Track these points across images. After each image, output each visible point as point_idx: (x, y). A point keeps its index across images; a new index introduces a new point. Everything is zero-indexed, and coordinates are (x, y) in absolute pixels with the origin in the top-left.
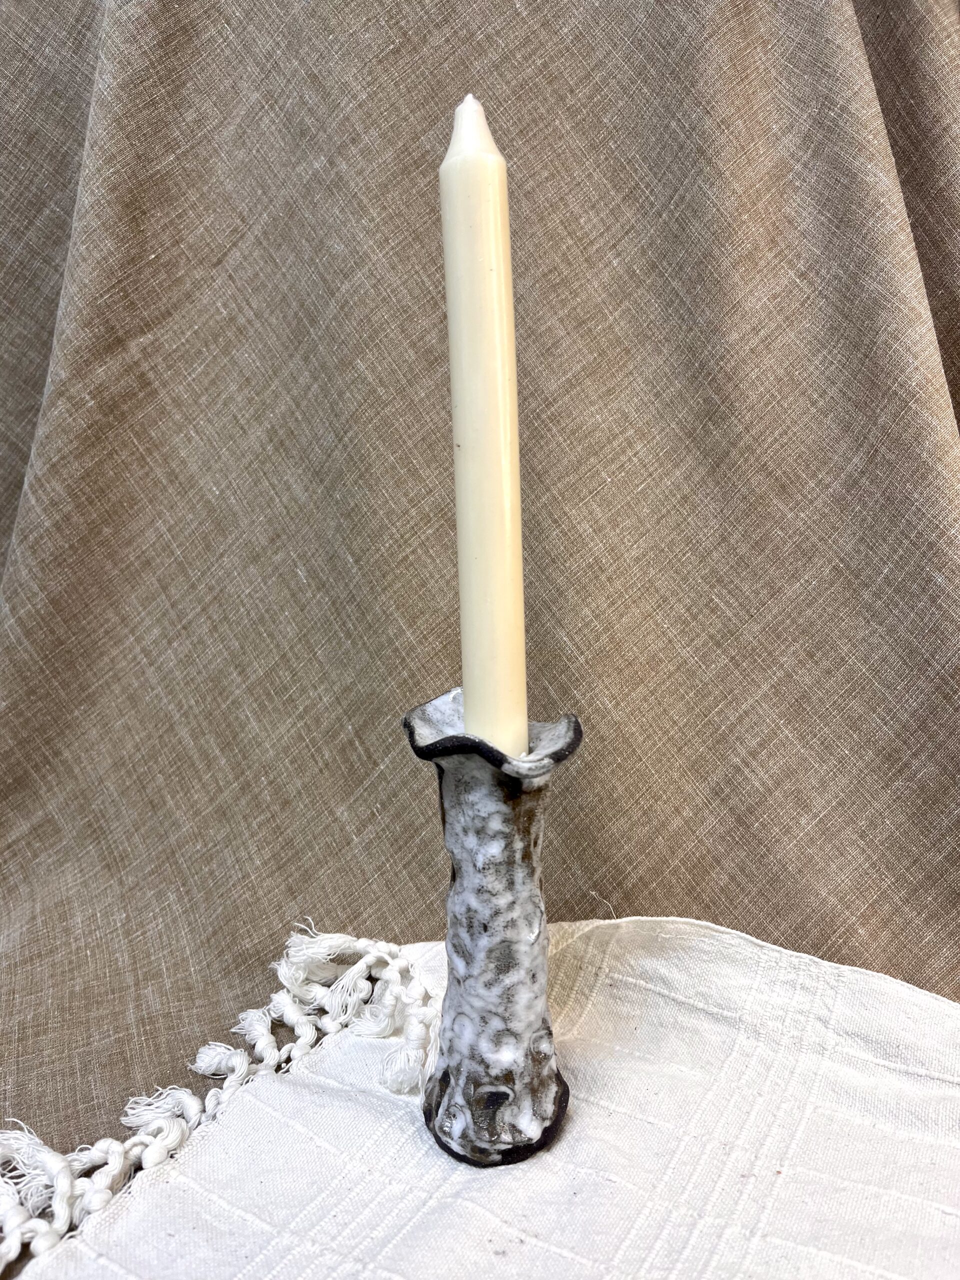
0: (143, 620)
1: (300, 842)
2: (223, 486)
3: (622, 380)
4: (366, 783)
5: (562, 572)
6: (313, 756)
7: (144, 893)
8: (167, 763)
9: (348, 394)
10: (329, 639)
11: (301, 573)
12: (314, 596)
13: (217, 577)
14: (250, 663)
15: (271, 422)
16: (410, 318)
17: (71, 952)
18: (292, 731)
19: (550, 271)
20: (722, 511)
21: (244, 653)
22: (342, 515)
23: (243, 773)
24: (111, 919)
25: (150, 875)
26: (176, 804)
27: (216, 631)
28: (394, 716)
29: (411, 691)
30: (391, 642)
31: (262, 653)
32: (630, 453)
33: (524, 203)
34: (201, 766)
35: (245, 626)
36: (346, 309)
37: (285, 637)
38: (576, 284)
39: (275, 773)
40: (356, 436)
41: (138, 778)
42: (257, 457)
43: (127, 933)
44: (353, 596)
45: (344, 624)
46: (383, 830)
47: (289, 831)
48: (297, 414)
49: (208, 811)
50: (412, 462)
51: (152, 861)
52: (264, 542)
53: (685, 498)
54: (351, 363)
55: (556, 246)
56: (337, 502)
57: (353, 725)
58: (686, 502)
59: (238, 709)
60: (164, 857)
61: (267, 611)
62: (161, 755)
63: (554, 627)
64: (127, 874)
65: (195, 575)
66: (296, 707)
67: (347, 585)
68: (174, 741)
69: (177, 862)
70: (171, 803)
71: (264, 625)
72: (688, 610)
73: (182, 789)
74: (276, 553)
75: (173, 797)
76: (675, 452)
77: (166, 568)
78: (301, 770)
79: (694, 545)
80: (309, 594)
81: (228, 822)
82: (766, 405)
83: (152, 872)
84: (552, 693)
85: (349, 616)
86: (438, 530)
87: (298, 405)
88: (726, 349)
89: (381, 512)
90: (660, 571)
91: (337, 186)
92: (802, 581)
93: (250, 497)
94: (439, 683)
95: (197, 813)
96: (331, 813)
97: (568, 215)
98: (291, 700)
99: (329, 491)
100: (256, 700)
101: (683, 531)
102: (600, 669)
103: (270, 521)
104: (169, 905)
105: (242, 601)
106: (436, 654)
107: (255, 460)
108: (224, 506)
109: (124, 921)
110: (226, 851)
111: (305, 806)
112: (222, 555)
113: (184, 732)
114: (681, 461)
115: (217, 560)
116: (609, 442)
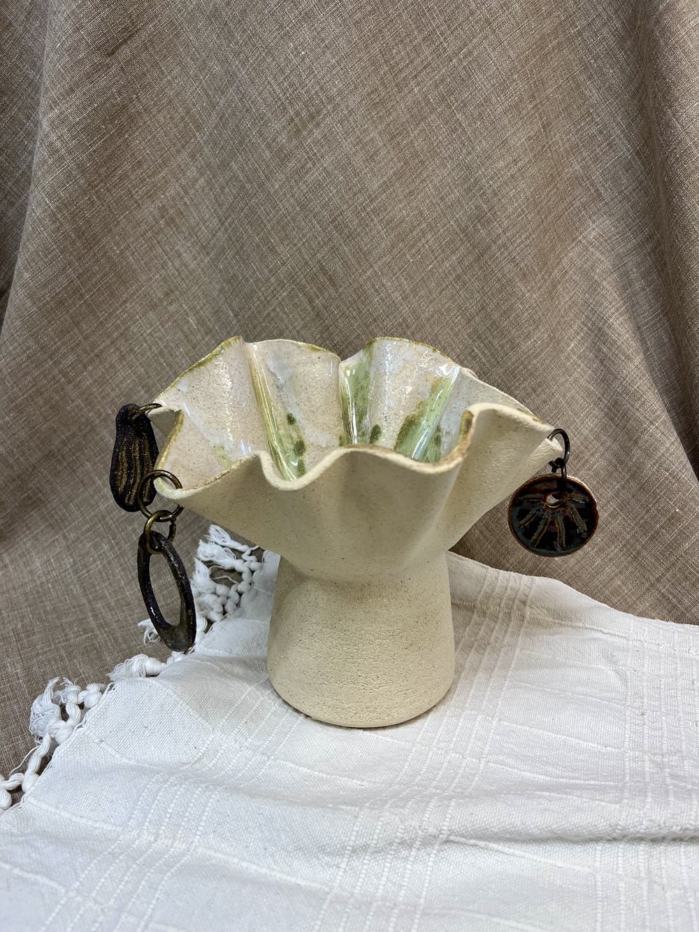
2: (122, 247)
3: (419, 185)
7: (84, 544)
8: (92, 454)
11: (192, 321)
12: (203, 339)
13: (121, 318)
14: (154, 385)
15: (162, 202)
16: (265, 124)
17: (37, 586)
19: (373, 92)
20: (483, 288)
21: (149, 377)
22: (224, 280)
24: (62, 563)
25: (87, 533)
26: (103, 484)
27: (125, 359)
31: (162, 378)
32: (423, 241)
33: (354, 30)
35: (148, 357)
38: (390, 105)
40: (233, 222)
41: (68, 464)
42: (152, 228)
43: (76, 572)
48: (186, 199)
50: (271, 242)
51: (87, 522)
52: (160, 295)
53: (458, 277)
55: (376, 71)
56: (221, 271)
58: (459, 279)
60: (96, 520)
61: (165, 347)
62: (86, 449)
64: (68, 531)
65: (103, 315)
69: (108, 523)
71: (163, 358)
74: (171, 304)
75: (100, 479)
76: (453, 242)
77: (77, 309)
79: (463, 311)
80: (199, 337)
82: (518, 216)
83: (88, 531)
86: (290, 292)
88: (495, 172)
89: (251, 280)
90: (441, 328)
92: (532, 340)
93: (146, 259)
97: (384, 45)
99: (214, 262)
101: (456, 301)
103: (164, 279)
104: (104, 552)
105: (144, 339)
107: (150, 230)
108: (124, 263)
109: (72, 564)
112: (125, 302)
114: (457, 250)
115: (121, 305)
116: (411, 232)
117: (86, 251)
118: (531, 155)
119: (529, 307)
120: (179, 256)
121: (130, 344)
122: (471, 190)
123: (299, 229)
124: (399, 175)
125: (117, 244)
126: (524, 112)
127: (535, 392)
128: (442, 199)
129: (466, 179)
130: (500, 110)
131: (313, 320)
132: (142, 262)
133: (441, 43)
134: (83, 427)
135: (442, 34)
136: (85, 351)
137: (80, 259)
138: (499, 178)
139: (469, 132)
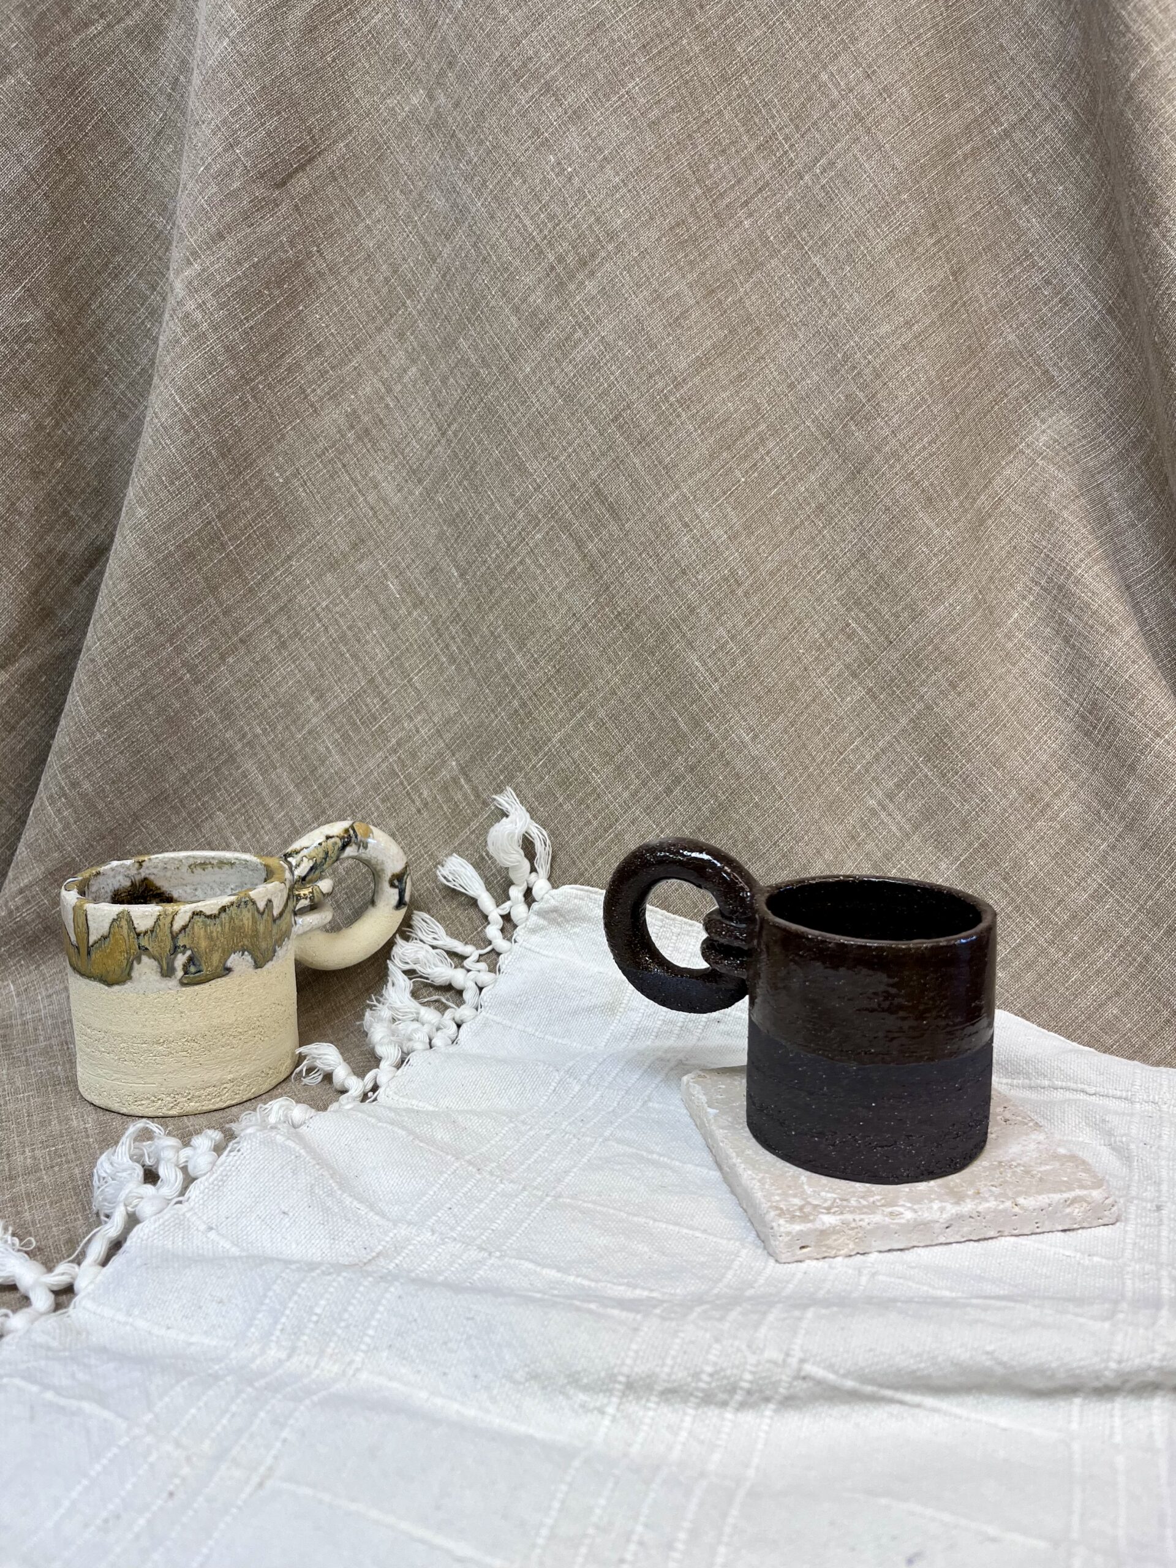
0: (183, 627)
2: (288, 473)
3: (753, 365)
4: (474, 824)
6: (408, 793)
8: (228, 799)
10: (428, 663)
11: (393, 586)
12: (410, 614)
13: (283, 583)
14: (330, 688)
16: (511, 278)
18: (384, 766)
19: (678, 225)
21: (322, 676)
22: (445, 521)
23: (323, 812)
27: (286, 648)
28: (505, 750)
29: (523, 723)
30: (499, 667)
31: (344, 676)
32: (762, 451)
33: (648, 135)
34: (272, 804)
35: (323, 644)
37: (372, 659)
38: (705, 245)
39: (363, 812)
41: (189, 815)
42: (334, 444)
44: (458, 615)
45: (447, 646)
48: (388, 399)
50: (517, 455)
52: (344, 547)
53: (821, 508)
55: (683, 194)
56: (440, 506)
57: (457, 760)
58: (821, 511)
59: (315, 739)
61: (350, 628)
62: (220, 790)
63: (684, 650)
65: (253, 578)
66: (387, 740)
67: (450, 602)
68: (237, 774)
71: (345, 645)
72: (822, 635)
73: (249, 829)
74: (360, 560)
77: (215, 565)
78: (394, 808)
79: (830, 562)
80: (403, 611)
82: (916, 408)
84: (682, 725)
85: (453, 638)
86: (547, 533)
87: (389, 390)
88: (876, 342)
89: (487, 518)
93: (325, 492)
94: (552, 713)
97: (696, 157)
98: (381, 731)
99: (430, 493)
100: (338, 730)
101: (818, 545)
102: (736, 698)
103: (351, 523)
105: (318, 615)
106: (549, 680)
107: (331, 448)
108: (290, 498)
112: (289, 558)
114: (817, 465)
115: (283, 563)
116: (742, 436)
117: (232, 477)
118: (935, 315)
119: (940, 551)
120: (376, 487)
121: (294, 625)
122: (838, 371)
123: (562, 432)
124: (721, 349)
125: (279, 468)
126: (920, 249)
127: (954, 688)
128: (791, 386)
129: (829, 355)
130: (881, 246)
131: (584, 576)
132: (318, 497)
133: (786, 153)
134: (215, 755)
135: (787, 138)
136: (224, 633)
137: (222, 488)
138: (882, 350)
139: (832, 284)
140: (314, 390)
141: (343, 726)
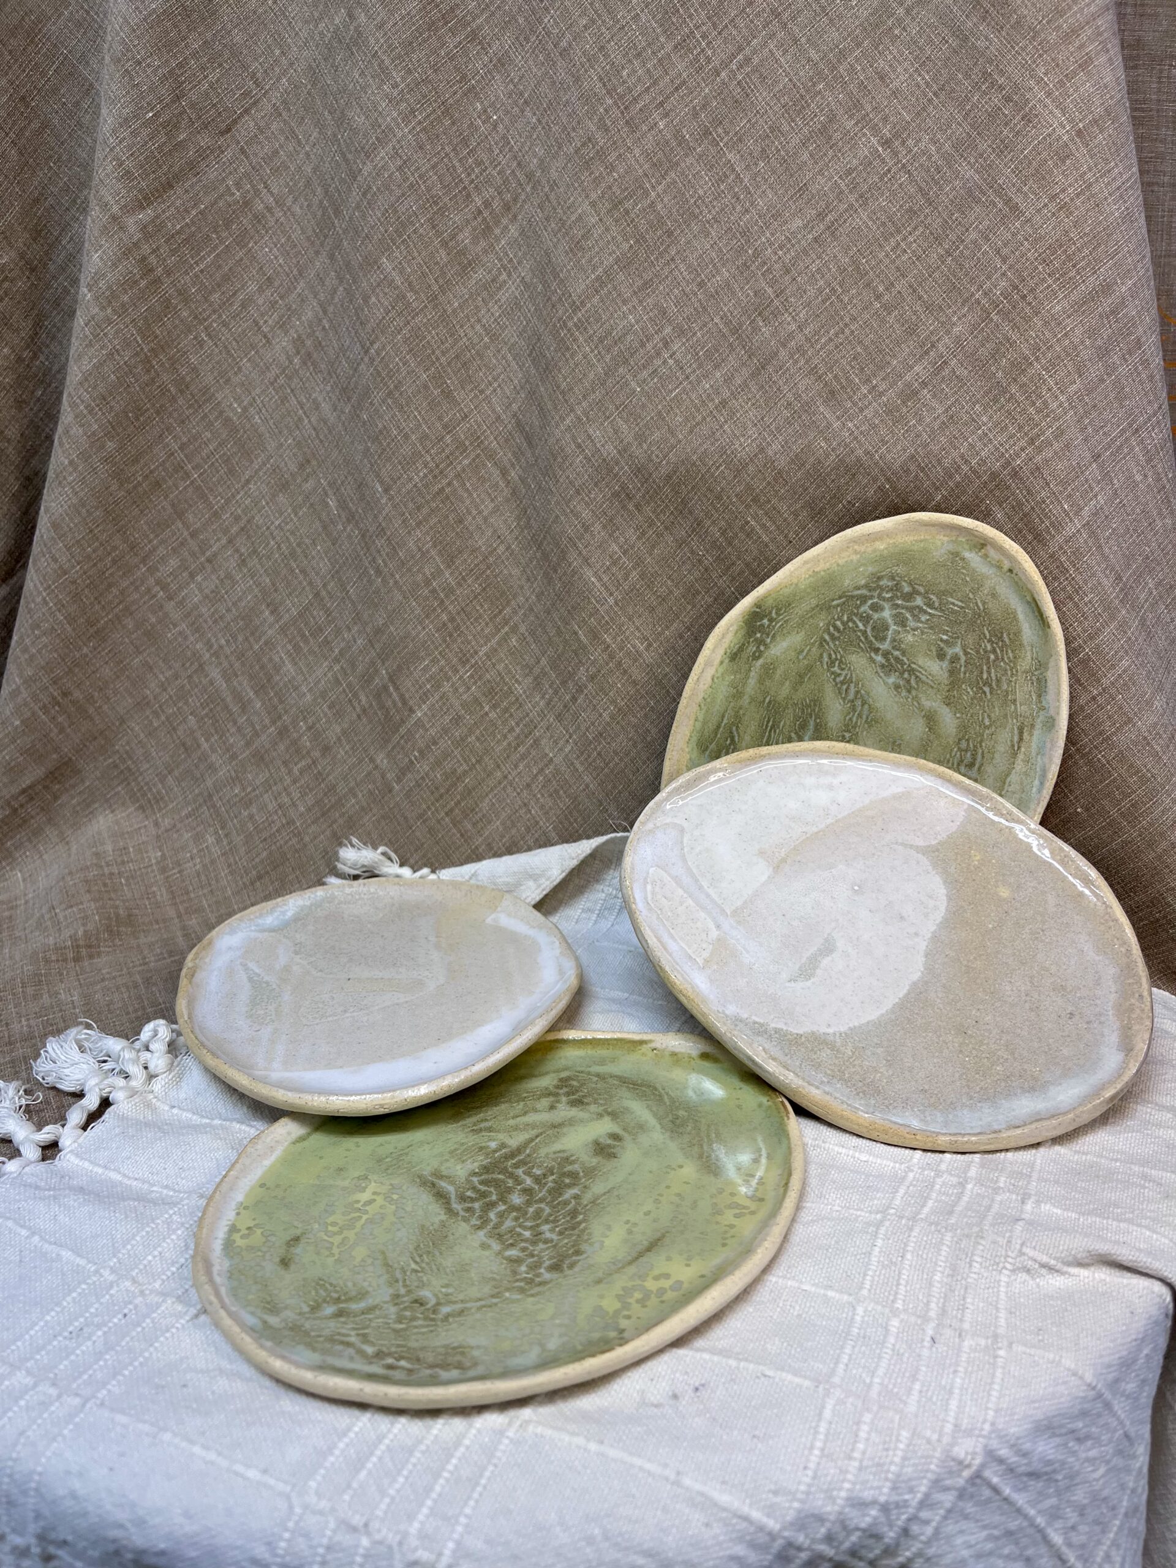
1: (342, 789)
2: (245, 403)
4: (403, 730)
5: (587, 504)
6: (350, 701)
7: (182, 835)
8: (198, 704)
9: (373, 299)
10: (360, 576)
11: (332, 503)
12: (345, 528)
13: (243, 506)
14: (283, 602)
15: (297, 331)
18: (330, 675)
21: (276, 591)
22: (369, 438)
23: (280, 717)
24: (146, 856)
25: (187, 818)
26: (211, 747)
27: (245, 565)
29: (451, 636)
30: (427, 581)
31: (295, 590)
34: (235, 709)
35: (276, 561)
36: (369, 196)
37: (317, 574)
39: (313, 718)
40: (384, 347)
41: (168, 719)
42: (284, 371)
43: (163, 870)
44: (383, 529)
45: (375, 559)
46: (422, 778)
47: (331, 777)
48: (325, 321)
49: (244, 755)
51: (189, 803)
52: (293, 468)
54: (376, 262)
56: (364, 423)
57: (386, 669)
59: (271, 650)
60: (201, 801)
61: (299, 545)
62: (192, 696)
64: (163, 817)
65: (218, 503)
66: (331, 650)
68: (204, 681)
70: (205, 746)
71: (296, 560)
73: (217, 732)
74: (306, 480)
75: (207, 740)
78: (339, 714)
80: (340, 527)
81: (267, 766)
83: (188, 816)
85: (379, 552)
87: (325, 312)
89: (414, 437)
91: (356, 44)
93: (277, 416)
94: (479, 628)
95: (234, 757)
96: (372, 760)
98: (327, 642)
99: (356, 411)
100: (290, 642)
103: (299, 444)
104: (207, 847)
105: (271, 534)
106: (476, 597)
107: (281, 374)
108: (248, 426)
110: (266, 796)
111: (346, 753)
112: (248, 482)
113: (215, 673)
115: (243, 487)
119: (839, 444)
120: (317, 408)
122: (748, 267)
125: (237, 399)
128: (701, 285)
129: (741, 251)
130: (795, 141)
132: (271, 422)
133: (703, 50)
135: (704, 36)
136: (193, 554)
138: (793, 246)
139: (746, 180)
140: (266, 322)
141: (294, 637)
